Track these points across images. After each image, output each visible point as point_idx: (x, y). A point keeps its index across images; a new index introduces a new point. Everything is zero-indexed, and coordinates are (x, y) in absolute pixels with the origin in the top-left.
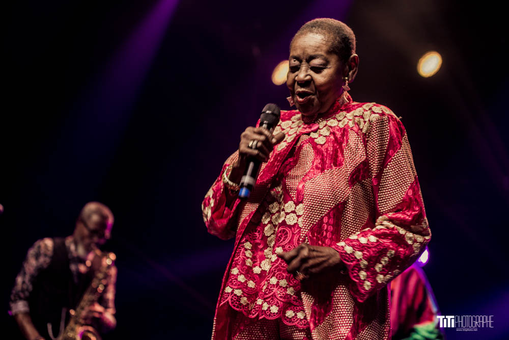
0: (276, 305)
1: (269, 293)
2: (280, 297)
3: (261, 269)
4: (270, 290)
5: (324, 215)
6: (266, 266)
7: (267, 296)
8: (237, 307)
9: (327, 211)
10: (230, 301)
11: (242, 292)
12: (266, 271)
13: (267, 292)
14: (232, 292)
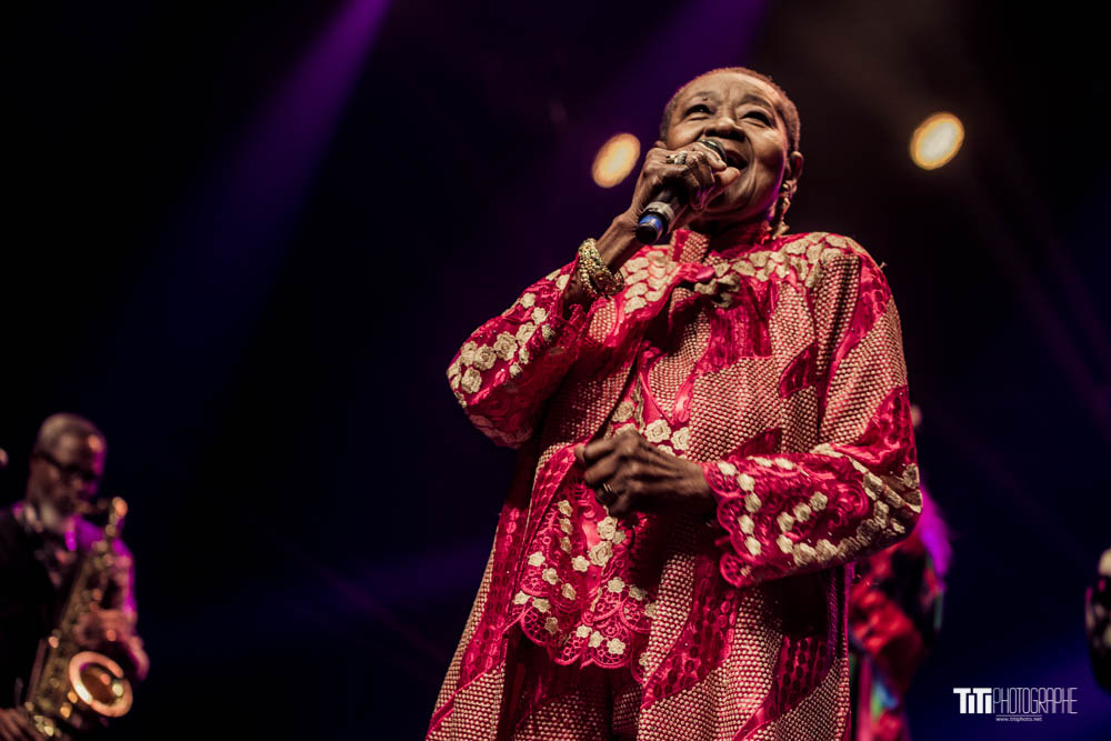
0: (620, 638)
1: (606, 611)
2: (630, 621)
3: (588, 563)
4: (607, 605)
6: (599, 557)
7: (600, 617)
8: (538, 637)
10: (523, 621)
11: (549, 606)
12: (600, 567)
13: (601, 610)
14: (529, 604)
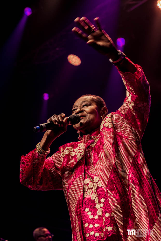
3: (98, 216)
5: (110, 175)
6: (99, 213)
9: (110, 172)
11: (94, 232)
12: (101, 215)
14: (90, 235)
